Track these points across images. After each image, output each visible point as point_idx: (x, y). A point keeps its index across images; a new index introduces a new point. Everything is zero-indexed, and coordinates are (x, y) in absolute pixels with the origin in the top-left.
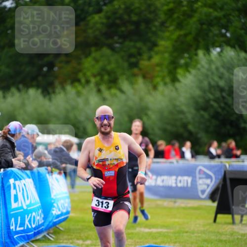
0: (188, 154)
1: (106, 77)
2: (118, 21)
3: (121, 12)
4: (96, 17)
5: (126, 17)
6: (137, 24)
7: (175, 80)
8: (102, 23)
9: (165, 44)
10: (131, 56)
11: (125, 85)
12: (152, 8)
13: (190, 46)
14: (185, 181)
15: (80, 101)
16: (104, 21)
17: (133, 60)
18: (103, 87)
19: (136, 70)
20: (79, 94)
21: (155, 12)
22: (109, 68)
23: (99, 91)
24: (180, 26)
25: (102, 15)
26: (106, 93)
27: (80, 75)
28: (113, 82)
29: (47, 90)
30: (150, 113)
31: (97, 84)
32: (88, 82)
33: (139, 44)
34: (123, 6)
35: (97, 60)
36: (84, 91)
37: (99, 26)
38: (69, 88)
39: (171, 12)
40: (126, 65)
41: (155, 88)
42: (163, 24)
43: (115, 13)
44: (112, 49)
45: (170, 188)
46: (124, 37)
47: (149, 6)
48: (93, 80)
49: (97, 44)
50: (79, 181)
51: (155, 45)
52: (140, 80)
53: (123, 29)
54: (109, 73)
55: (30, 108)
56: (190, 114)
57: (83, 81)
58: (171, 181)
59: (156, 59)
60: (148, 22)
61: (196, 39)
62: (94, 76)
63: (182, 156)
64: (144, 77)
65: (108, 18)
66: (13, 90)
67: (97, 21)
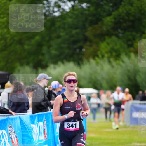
1: (114, 54)
2: (121, 20)
3: (123, 14)
5: (126, 18)
6: (133, 21)
8: (112, 22)
11: (124, 58)
12: (143, 12)
15: (98, 68)
16: (113, 20)
17: (130, 43)
18: (112, 60)
19: (132, 49)
20: (97, 64)
22: (116, 48)
23: (110, 62)
25: (111, 17)
26: (114, 63)
27: (99, 53)
29: (79, 62)
30: (140, 74)
31: (109, 58)
32: (103, 56)
33: (134, 33)
34: (125, 11)
35: (108, 44)
36: (101, 62)
37: (110, 23)
40: (126, 46)
43: (119, 15)
46: (125, 30)
47: (141, 10)
48: (106, 55)
49: (109, 34)
53: (124, 25)
54: (115, 51)
57: (100, 56)
60: (139, 20)
62: (107, 53)
65: (115, 18)
66: (60, 63)
67: (108, 20)
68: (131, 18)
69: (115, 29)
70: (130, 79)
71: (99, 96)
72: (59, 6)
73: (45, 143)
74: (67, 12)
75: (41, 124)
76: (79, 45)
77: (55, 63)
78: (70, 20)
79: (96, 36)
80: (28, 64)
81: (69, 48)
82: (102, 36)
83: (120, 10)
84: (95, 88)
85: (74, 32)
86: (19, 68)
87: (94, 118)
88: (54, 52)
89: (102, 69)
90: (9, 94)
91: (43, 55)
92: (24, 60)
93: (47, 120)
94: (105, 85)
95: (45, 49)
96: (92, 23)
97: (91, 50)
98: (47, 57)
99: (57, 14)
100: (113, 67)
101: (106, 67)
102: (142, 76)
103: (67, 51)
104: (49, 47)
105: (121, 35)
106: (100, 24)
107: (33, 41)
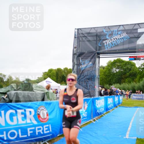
0: (142, 93)
4: (128, 73)
6: (134, 74)
7: (139, 82)
9: (138, 77)
10: (133, 79)
11: (132, 83)
13: (142, 77)
14: (141, 97)
15: (125, 85)
18: (129, 83)
20: (125, 84)
21: (137, 73)
23: (128, 84)
24: (140, 74)
26: (129, 84)
27: (125, 82)
28: (130, 82)
29: (120, 84)
36: (126, 84)
38: (123, 83)
39: (139, 73)
41: (136, 83)
42: (138, 74)
44: (130, 78)
45: (139, 98)
46: (132, 76)
48: (127, 82)
49: (128, 77)
50: (125, 97)
51: (136, 77)
52: (134, 82)
53: (132, 75)
55: (118, 86)
56: (142, 87)
58: (139, 97)
59: (137, 79)
60: (136, 74)
61: (143, 76)
63: (141, 93)
64: (135, 82)
67: (128, 74)
68: (133, 73)
69: (129, 76)
70: (133, 88)
71: (125, 92)
72: (116, 70)
73: (112, 103)
74: (118, 72)
75: (111, 98)
76: (121, 80)
77: (114, 84)
78: (118, 74)
79: (124, 77)
80: (108, 84)
81: (118, 80)
82: (126, 78)
83: (131, 72)
84: (124, 90)
85: (119, 76)
86: (105, 85)
87: (124, 98)
88: (114, 81)
89: (126, 86)
90: (103, 91)
91: (111, 82)
92: (106, 83)
93: (113, 98)
94: (127, 89)
95: (112, 80)
96: (124, 74)
97: (123, 81)
98: (112, 82)
99: (115, 72)
100: (129, 85)
101: (127, 85)
102: (136, 88)
103: (117, 81)
104: (113, 80)
105: (131, 77)
106: (126, 75)
107: (109, 79)
